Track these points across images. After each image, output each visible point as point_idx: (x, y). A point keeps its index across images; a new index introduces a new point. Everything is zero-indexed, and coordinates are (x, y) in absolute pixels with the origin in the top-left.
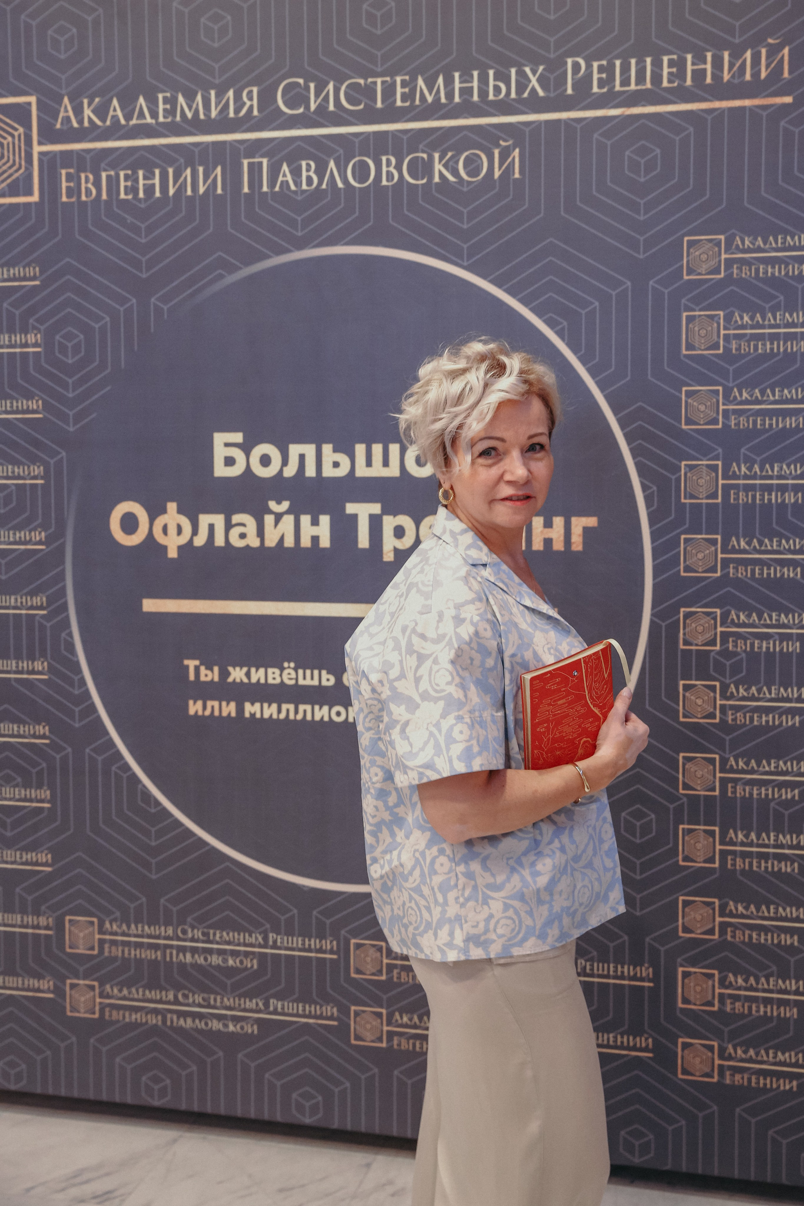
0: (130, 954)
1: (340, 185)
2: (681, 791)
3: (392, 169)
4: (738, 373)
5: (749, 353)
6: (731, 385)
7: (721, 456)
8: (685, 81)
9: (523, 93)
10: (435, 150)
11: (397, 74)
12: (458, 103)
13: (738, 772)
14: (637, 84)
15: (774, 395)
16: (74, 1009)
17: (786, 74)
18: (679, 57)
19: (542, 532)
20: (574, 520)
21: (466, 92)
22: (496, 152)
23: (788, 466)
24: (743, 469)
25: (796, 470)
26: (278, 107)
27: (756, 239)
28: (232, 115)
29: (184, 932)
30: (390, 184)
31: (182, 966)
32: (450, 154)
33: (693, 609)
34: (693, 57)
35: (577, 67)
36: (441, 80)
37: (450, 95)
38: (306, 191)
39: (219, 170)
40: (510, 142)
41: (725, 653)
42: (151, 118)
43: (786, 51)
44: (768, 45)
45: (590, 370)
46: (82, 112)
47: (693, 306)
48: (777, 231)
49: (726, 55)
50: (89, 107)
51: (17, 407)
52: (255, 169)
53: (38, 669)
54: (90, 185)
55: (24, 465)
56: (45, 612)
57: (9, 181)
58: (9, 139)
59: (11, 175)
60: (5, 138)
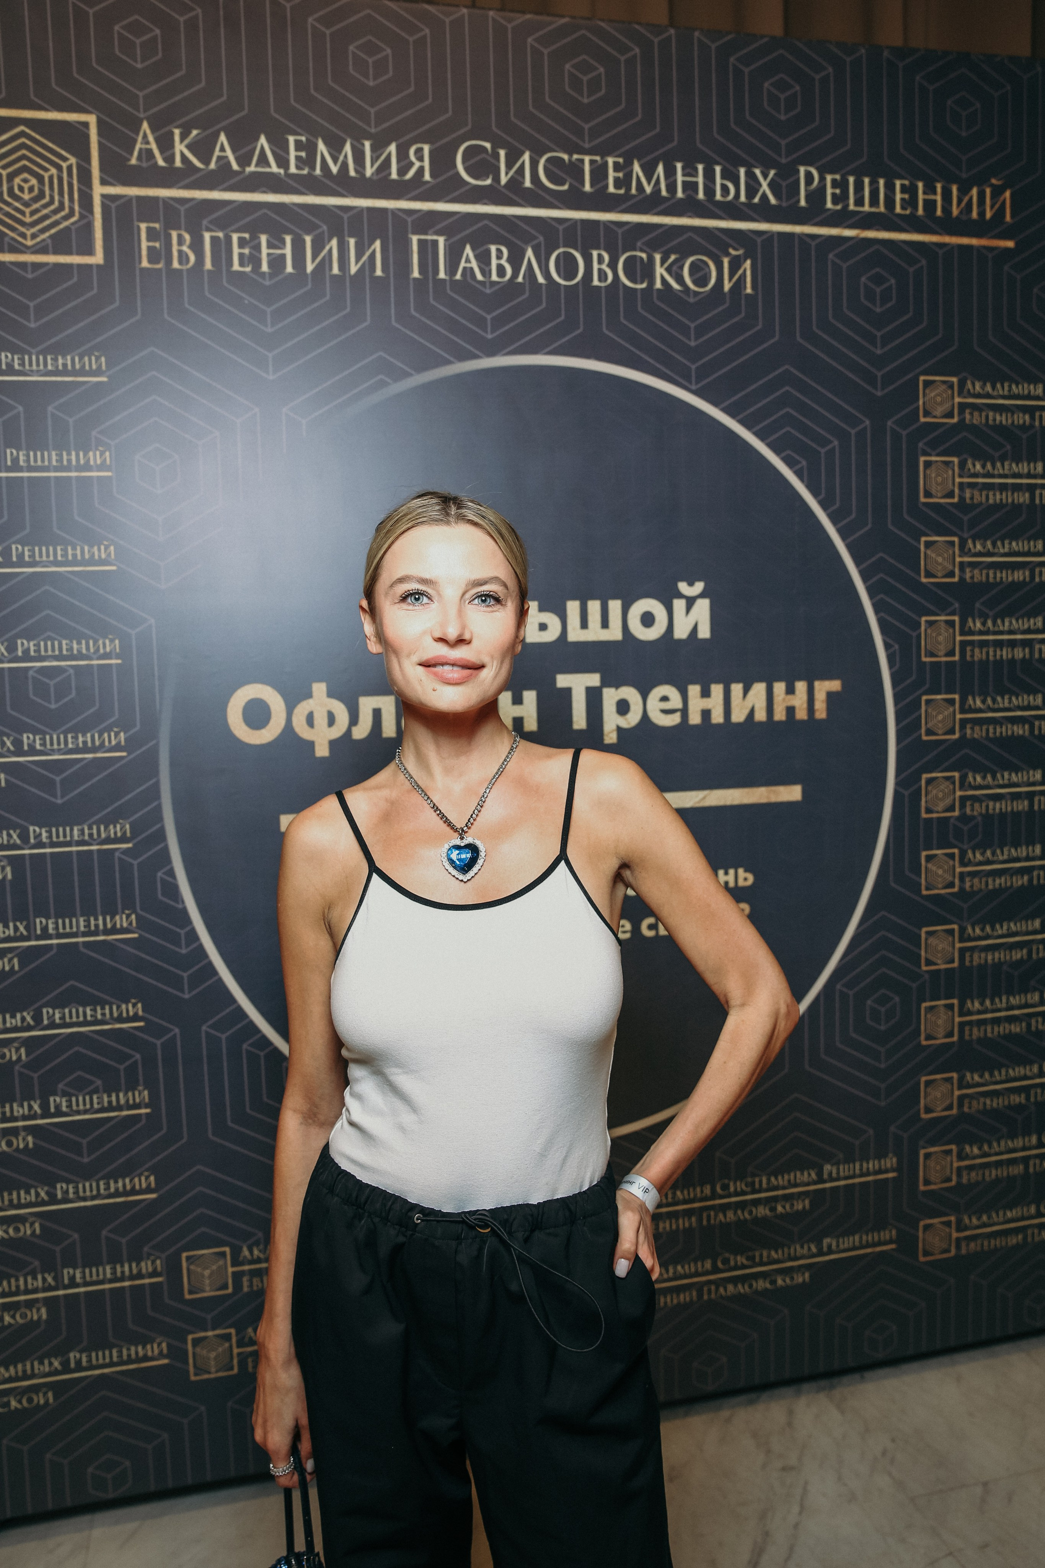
1: (541, 280)
2: (924, 968)
3: (604, 267)
4: (972, 524)
6: (966, 536)
7: (957, 611)
8: (917, 209)
9: (754, 197)
10: (655, 250)
11: (609, 154)
12: (681, 199)
13: (975, 939)
14: (870, 206)
15: (1004, 548)
16: (201, 1371)
17: (1008, 218)
18: (911, 183)
19: (784, 700)
20: (817, 684)
21: (690, 187)
22: (726, 261)
23: (1017, 621)
24: (978, 624)
25: (1023, 625)
26: (458, 174)
27: (985, 384)
28: (394, 175)
30: (603, 284)
32: (673, 257)
33: (934, 775)
34: (924, 186)
35: (809, 177)
36: (660, 169)
37: (672, 188)
38: (498, 283)
39: (377, 244)
40: (740, 252)
41: (963, 818)
42: (279, 166)
43: (1008, 194)
44: (992, 185)
45: (831, 517)
46: (172, 146)
47: (929, 450)
48: (1004, 378)
49: (954, 189)
50: (182, 141)
51: (74, 556)
52: (428, 250)
53: (121, 925)
54: (185, 248)
55: (87, 637)
56: (131, 845)
57: (53, 231)
58: (54, 171)
59: (56, 223)
60: (46, 170)
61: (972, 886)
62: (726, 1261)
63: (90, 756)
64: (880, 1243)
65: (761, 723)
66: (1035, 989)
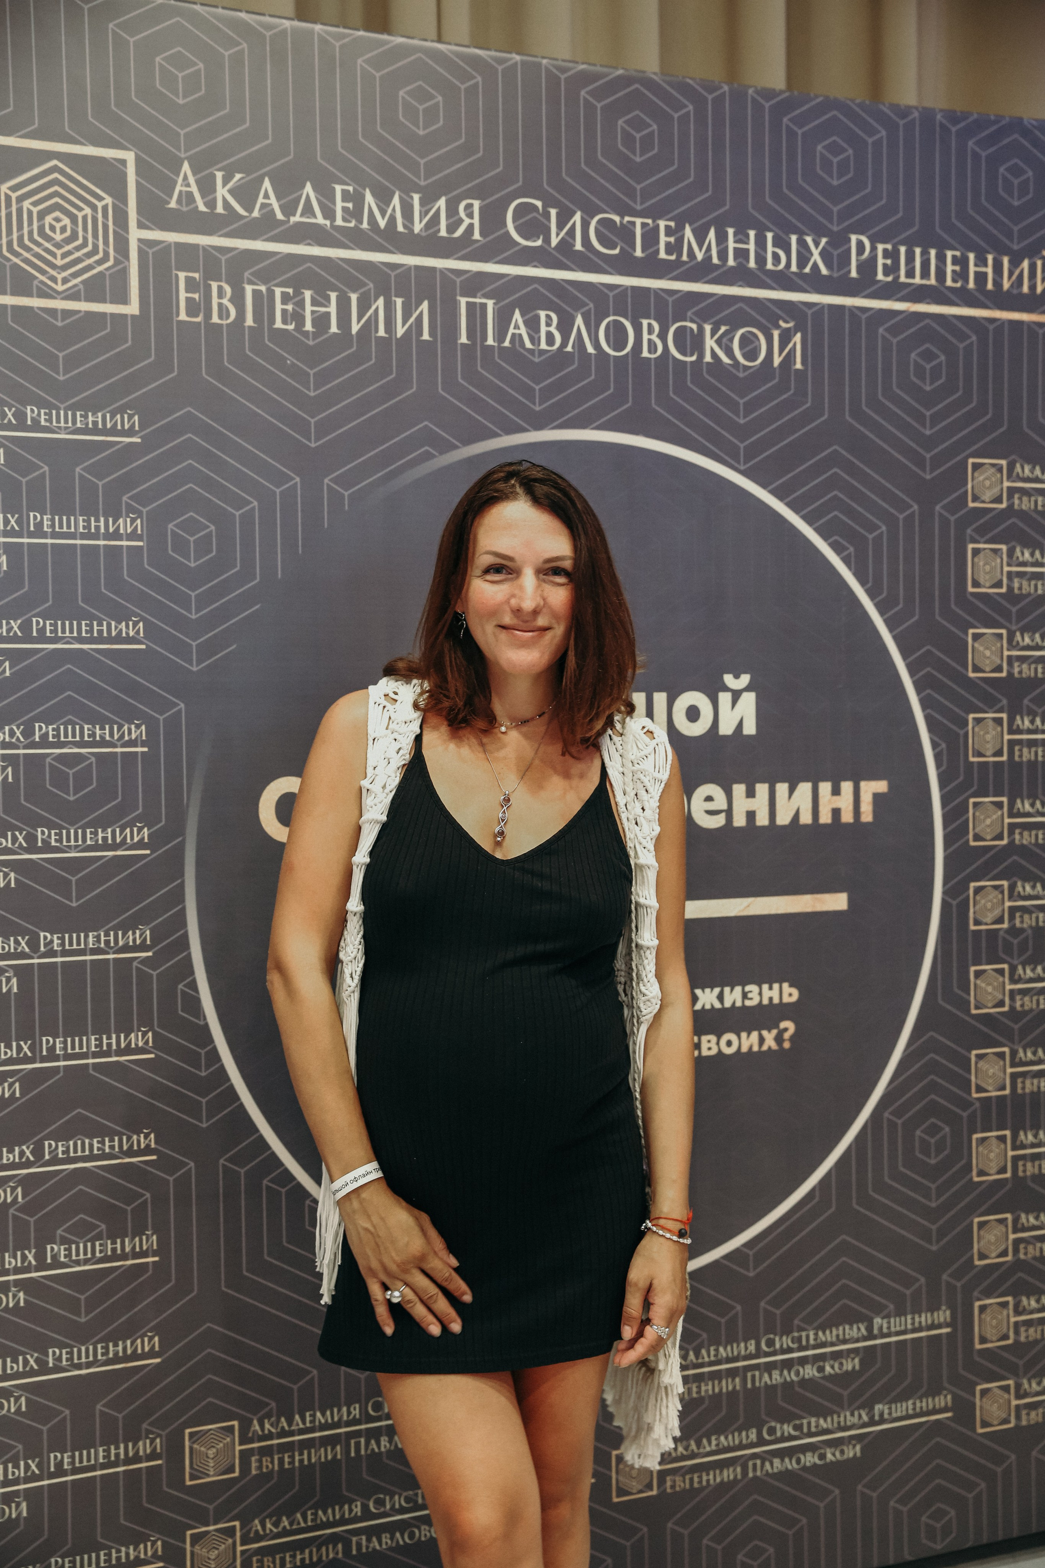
0: (291, 1463)
1: (590, 349)
2: (974, 1096)
3: (654, 337)
4: (1020, 616)
5: (1030, 594)
6: (1014, 628)
7: (1006, 708)
8: (968, 282)
9: (804, 267)
10: (706, 321)
11: (660, 218)
12: (732, 267)
13: (1027, 1064)
14: (921, 278)
18: (962, 254)
19: (830, 801)
20: (862, 784)
21: (742, 254)
22: (776, 334)
24: (1027, 722)
26: (508, 233)
27: (1034, 468)
28: (443, 233)
30: (652, 356)
32: (723, 329)
33: (982, 884)
34: (976, 257)
35: (861, 246)
36: (712, 234)
37: (722, 255)
38: (545, 351)
39: (425, 306)
40: (792, 325)
41: (1013, 931)
42: (325, 218)
44: (1043, 258)
45: (878, 606)
46: (213, 189)
47: (978, 538)
49: (1006, 261)
50: (224, 185)
51: (100, 632)
52: (476, 313)
53: (136, 1045)
54: (225, 301)
55: (111, 723)
56: (150, 954)
57: (84, 277)
58: (88, 210)
59: (89, 267)
60: (80, 209)
61: (1022, 1006)
62: (772, 1431)
63: (111, 854)
64: (935, 1411)
65: (806, 826)
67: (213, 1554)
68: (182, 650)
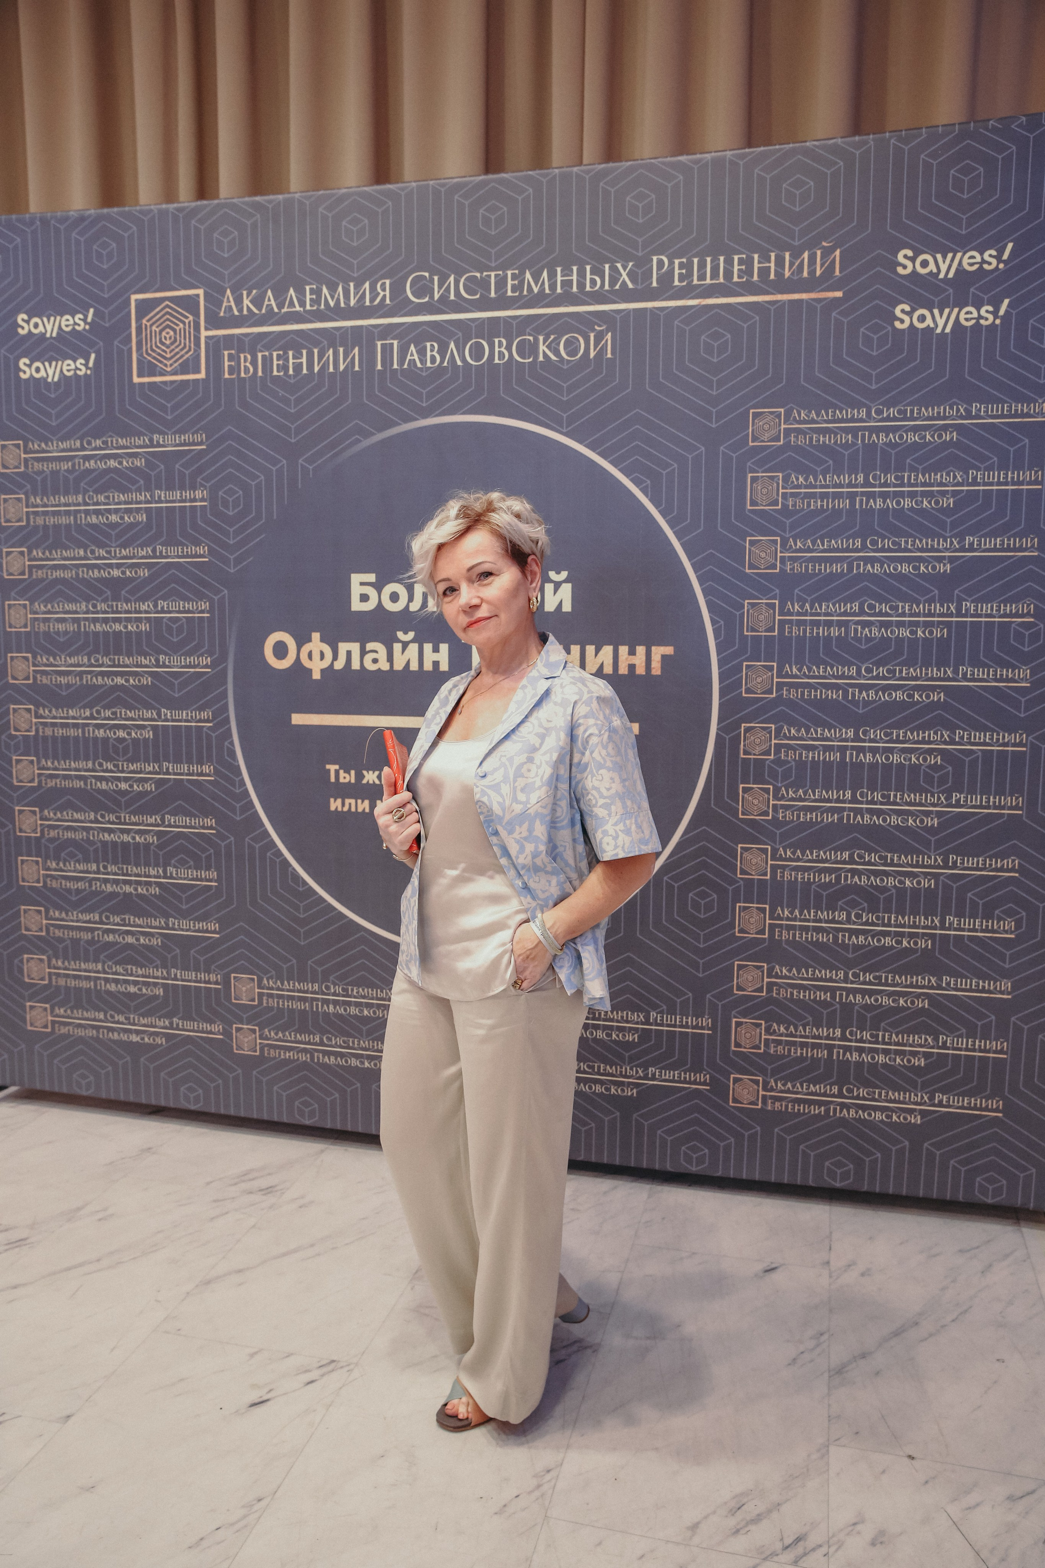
0: (283, 1005)
1: (459, 363)
2: (739, 876)
3: (503, 349)
4: (793, 527)
5: (803, 509)
6: (787, 536)
7: (778, 596)
8: (752, 276)
9: (615, 285)
10: (539, 334)
11: (508, 268)
12: (560, 293)
13: (786, 860)
14: (711, 279)
15: (823, 545)
16: (239, 1048)
17: (837, 273)
18: (747, 256)
19: (627, 659)
20: (653, 648)
21: (567, 284)
22: (592, 335)
23: (834, 605)
24: (796, 607)
25: (840, 609)
26: (407, 297)
27: (810, 412)
28: (368, 303)
29: (328, 988)
30: (502, 362)
31: (326, 1015)
32: (552, 337)
33: (752, 725)
34: (760, 257)
35: (660, 263)
36: (545, 274)
37: (553, 287)
38: (431, 368)
39: (356, 349)
40: (604, 327)
41: (778, 762)
42: (300, 306)
43: (838, 253)
44: (824, 247)
45: (669, 522)
46: (242, 302)
47: (754, 469)
48: (827, 405)
49: (787, 255)
50: (247, 297)
51: (187, 552)
52: (387, 350)
53: (206, 772)
54: (248, 364)
55: (193, 601)
56: (211, 725)
57: (180, 361)
58: (181, 325)
59: (182, 356)
60: (177, 325)
61: (784, 817)
63: (193, 670)
64: (695, 1083)
66: (842, 909)
67: (246, 1040)
68: (226, 561)
